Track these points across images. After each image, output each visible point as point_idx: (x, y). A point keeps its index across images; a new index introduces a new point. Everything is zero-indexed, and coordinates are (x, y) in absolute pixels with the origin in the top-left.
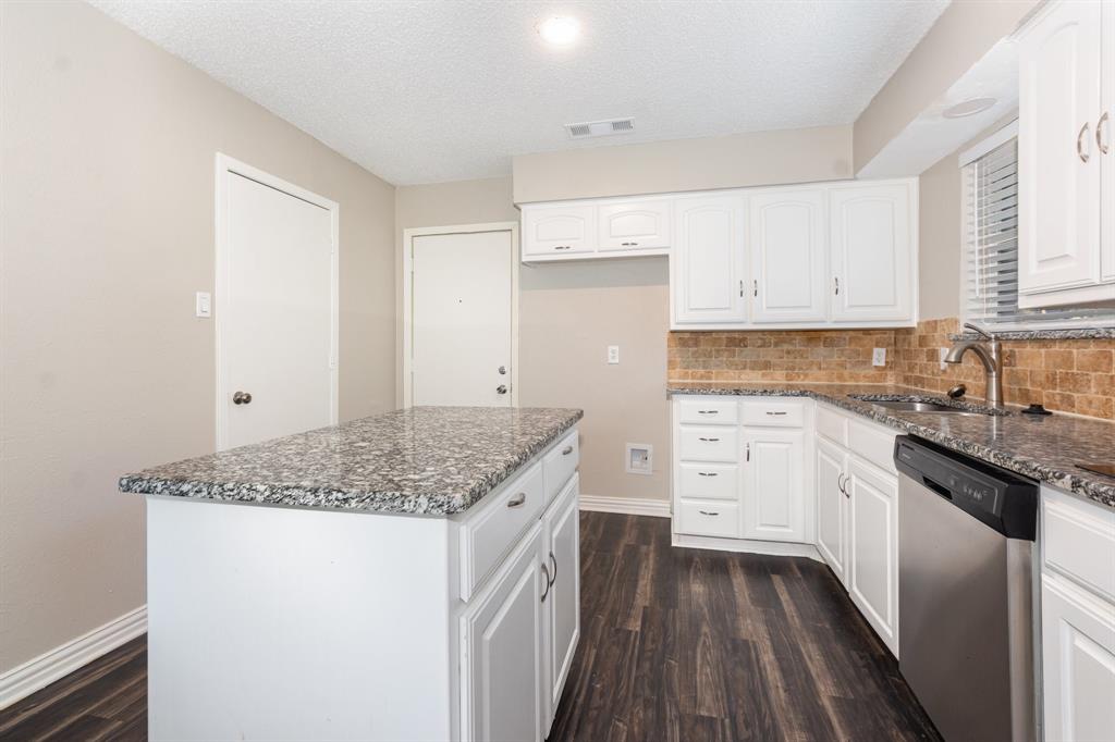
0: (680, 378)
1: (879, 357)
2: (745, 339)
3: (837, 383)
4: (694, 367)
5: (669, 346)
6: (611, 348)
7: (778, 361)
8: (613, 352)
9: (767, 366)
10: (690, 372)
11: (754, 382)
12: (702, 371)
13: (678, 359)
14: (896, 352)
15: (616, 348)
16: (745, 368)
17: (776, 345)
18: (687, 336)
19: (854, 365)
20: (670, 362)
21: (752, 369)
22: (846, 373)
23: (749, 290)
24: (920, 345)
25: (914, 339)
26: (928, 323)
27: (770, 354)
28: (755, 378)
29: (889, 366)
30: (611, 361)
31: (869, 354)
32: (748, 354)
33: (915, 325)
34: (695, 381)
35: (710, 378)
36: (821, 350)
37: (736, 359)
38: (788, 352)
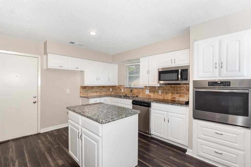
0: (82, 95)
1: (111, 90)
2: (94, 87)
3: (106, 94)
4: (85, 93)
5: (80, 89)
6: (67, 90)
7: (98, 91)
8: (68, 91)
9: (97, 92)
10: (84, 94)
11: (95, 95)
12: (86, 94)
13: (82, 92)
14: (113, 89)
15: (69, 90)
16: (93, 93)
17: (98, 88)
18: (84, 87)
19: (108, 91)
20: (80, 92)
21: (95, 93)
22: (107, 92)
23: (98, 79)
24: (118, 88)
25: (117, 88)
26: (120, 85)
27: (97, 90)
28: (95, 94)
29: (112, 91)
30: (67, 93)
31: (110, 89)
32: (94, 90)
33: (117, 85)
34: (85, 96)
35: (88, 95)
36: (104, 89)
37: (92, 91)
38: (100, 89)
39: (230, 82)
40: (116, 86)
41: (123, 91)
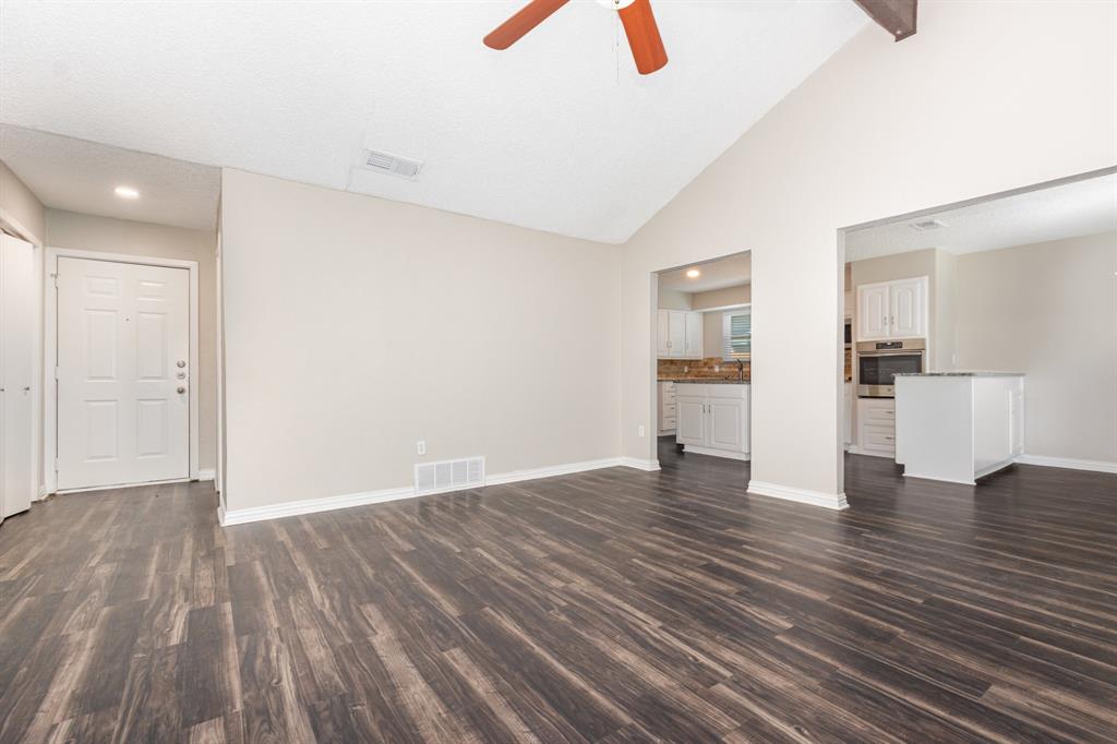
39: (901, 343)
40: (698, 361)
41: (717, 369)
